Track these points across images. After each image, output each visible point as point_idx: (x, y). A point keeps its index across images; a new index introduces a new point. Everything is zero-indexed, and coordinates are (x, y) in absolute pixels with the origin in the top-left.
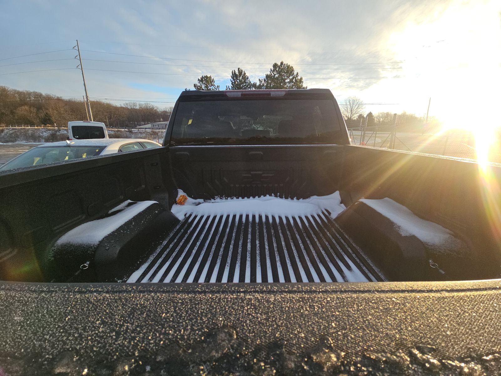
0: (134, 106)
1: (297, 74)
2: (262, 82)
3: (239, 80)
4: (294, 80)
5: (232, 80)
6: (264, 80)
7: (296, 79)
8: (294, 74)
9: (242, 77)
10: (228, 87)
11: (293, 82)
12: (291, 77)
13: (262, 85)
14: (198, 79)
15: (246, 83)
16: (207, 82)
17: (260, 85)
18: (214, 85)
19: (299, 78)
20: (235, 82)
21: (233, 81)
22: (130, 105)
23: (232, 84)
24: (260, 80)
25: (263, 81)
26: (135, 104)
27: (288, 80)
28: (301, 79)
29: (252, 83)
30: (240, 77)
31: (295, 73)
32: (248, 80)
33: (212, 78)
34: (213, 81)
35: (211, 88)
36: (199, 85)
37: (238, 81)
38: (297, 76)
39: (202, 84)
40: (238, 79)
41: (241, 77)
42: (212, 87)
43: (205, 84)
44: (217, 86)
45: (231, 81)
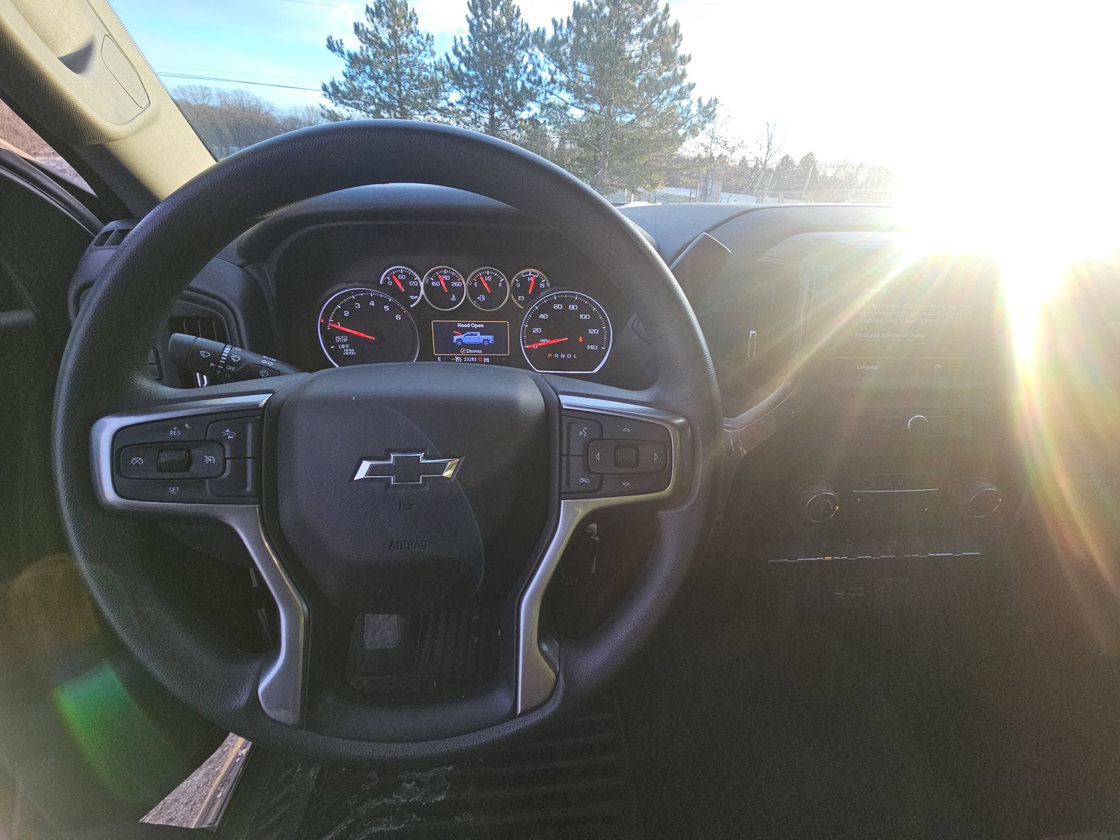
0: (204, 97)
1: (667, 10)
2: (561, 28)
3: (493, 19)
4: (655, 30)
5: (471, 16)
6: (569, 23)
7: (660, 27)
8: (656, 8)
9: (502, 9)
10: (458, 41)
11: (650, 36)
12: (648, 19)
13: (560, 38)
14: (367, 7)
15: (512, 29)
16: (395, 17)
17: (555, 37)
18: (416, 33)
19: (671, 22)
20: (480, 25)
21: (475, 22)
22: (191, 94)
23: (471, 30)
24: (554, 22)
25: (565, 25)
26: (205, 92)
27: (639, 30)
28: (676, 26)
29: (533, 29)
30: (494, 8)
31: (661, 8)
32: (520, 20)
33: (410, 9)
34: (413, 18)
35: (408, 41)
36: (371, 29)
37: (489, 22)
38: (663, 15)
39: (379, 27)
40: (488, 17)
41: (499, 8)
42: (411, 36)
43: (389, 26)
44: (425, 36)
45: (468, 19)
